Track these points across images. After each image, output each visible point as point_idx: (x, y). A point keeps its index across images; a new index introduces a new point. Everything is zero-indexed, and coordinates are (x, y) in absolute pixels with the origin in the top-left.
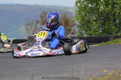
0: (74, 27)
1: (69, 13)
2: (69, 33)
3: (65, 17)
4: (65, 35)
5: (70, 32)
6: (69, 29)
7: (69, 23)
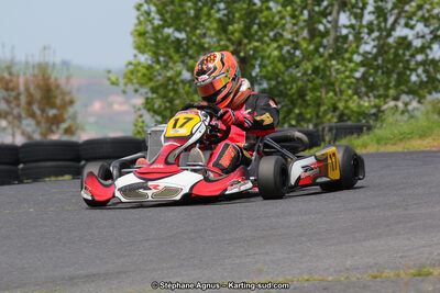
0: (71, 110)
1: (54, 64)
2: (54, 128)
3: (43, 76)
4: (44, 135)
5: (58, 127)
6: (55, 116)
7: (55, 97)
